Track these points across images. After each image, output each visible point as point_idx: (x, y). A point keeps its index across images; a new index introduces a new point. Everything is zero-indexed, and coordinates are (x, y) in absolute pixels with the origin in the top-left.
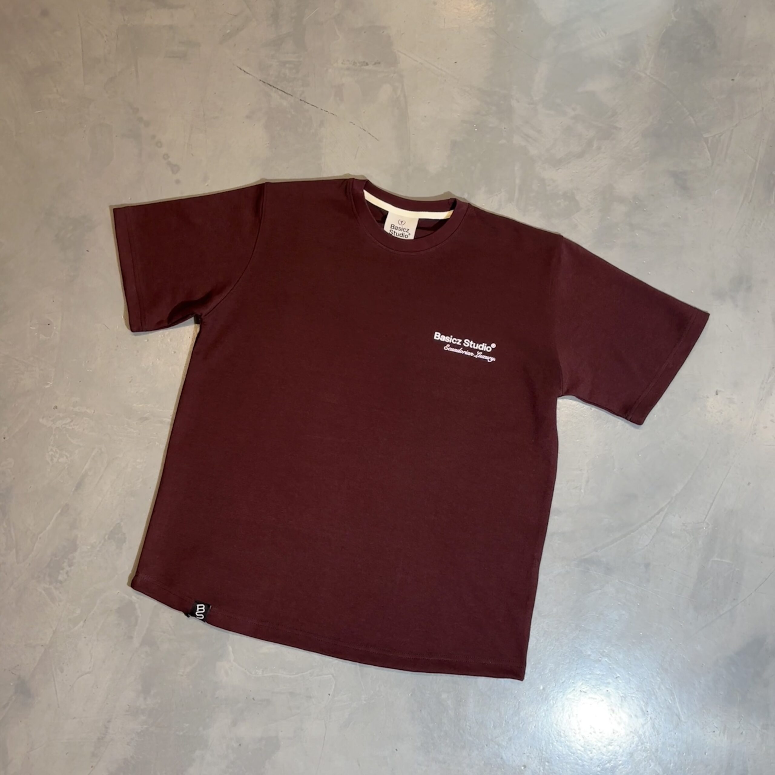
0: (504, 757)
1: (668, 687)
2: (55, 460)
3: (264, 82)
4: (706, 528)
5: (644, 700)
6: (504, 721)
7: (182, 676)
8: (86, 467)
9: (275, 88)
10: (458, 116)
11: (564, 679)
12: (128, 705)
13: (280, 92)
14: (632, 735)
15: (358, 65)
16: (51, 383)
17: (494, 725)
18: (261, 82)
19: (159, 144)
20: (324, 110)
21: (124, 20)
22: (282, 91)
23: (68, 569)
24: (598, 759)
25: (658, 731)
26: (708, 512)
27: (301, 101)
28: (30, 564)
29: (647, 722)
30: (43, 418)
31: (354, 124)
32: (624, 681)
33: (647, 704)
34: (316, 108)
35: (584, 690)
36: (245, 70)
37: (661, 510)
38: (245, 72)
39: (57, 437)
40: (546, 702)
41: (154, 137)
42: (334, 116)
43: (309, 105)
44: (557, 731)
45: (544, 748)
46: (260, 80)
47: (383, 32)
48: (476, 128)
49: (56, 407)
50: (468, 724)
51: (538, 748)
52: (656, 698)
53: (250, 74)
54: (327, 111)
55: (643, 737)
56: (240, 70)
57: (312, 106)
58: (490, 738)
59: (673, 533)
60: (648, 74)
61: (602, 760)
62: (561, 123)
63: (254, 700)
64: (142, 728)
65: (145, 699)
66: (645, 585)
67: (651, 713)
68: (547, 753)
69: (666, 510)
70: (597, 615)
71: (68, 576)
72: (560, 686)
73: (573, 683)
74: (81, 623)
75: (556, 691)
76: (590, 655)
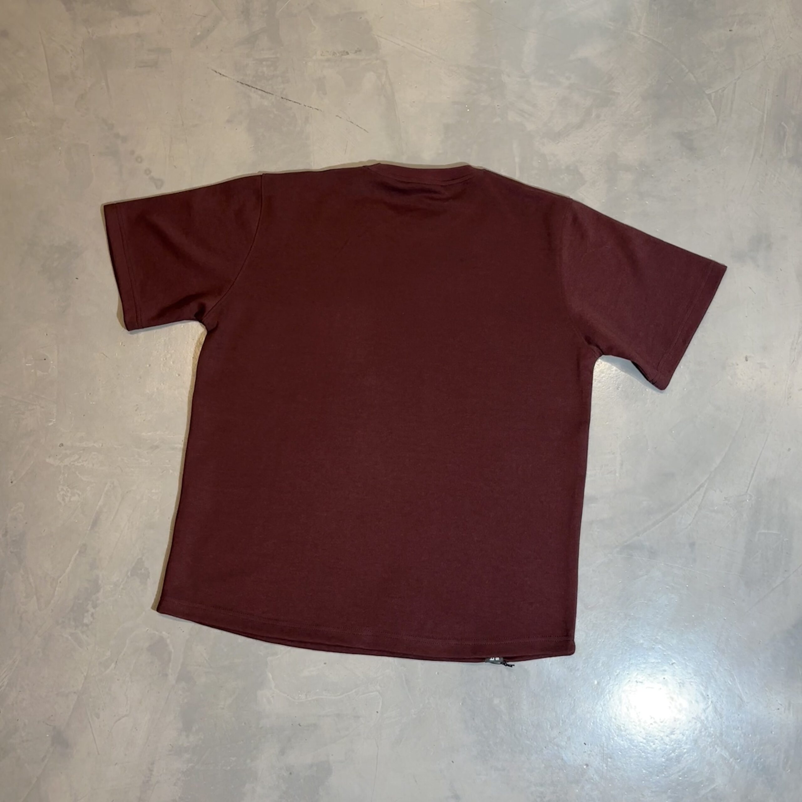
0: (565, 758)
1: (726, 668)
2: (67, 499)
3: (242, 84)
4: (749, 500)
5: (703, 684)
6: (561, 721)
7: (223, 709)
8: (100, 503)
9: (254, 88)
10: (448, 98)
11: (618, 671)
12: (171, 745)
13: (260, 92)
14: (695, 721)
15: (338, 54)
16: (54, 420)
17: (550, 726)
18: (239, 83)
19: (139, 160)
20: (308, 106)
21: (89, 32)
22: (262, 90)
23: (92, 610)
24: (661, 750)
25: (720, 715)
26: (750, 484)
27: (283, 99)
28: (52, 610)
29: (709, 707)
30: (49, 457)
31: (341, 118)
32: (680, 667)
33: (706, 688)
34: (298, 104)
35: (640, 680)
36: (220, 72)
37: (702, 486)
38: (220, 74)
39: (66, 475)
40: (602, 696)
41: (133, 152)
42: (318, 111)
43: (291, 102)
44: (617, 726)
45: (605, 744)
46: (238, 82)
47: (361, 18)
48: (469, 109)
49: (62, 445)
50: (524, 728)
51: (598, 745)
52: (716, 681)
53: (226, 76)
54: (311, 107)
55: (705, 722)
56: (215, 73)
57: (295, 103)
58: (548, 739)
59: (716, 508)
60: (642, 33)
61: (666, 750)
62: (556, 94)
63: (300, 726)
64: (187, 766)
65: (187, 736)
66: (692, 566)
67: (712, 697)
68: (608, 749)
69: (705, 486)
70: (646, 602)
71: (94, 619)
72: (615, 679)
73: (628, 674)
74: (113, 665)
75: (612, 684)
76: (642, 644)
